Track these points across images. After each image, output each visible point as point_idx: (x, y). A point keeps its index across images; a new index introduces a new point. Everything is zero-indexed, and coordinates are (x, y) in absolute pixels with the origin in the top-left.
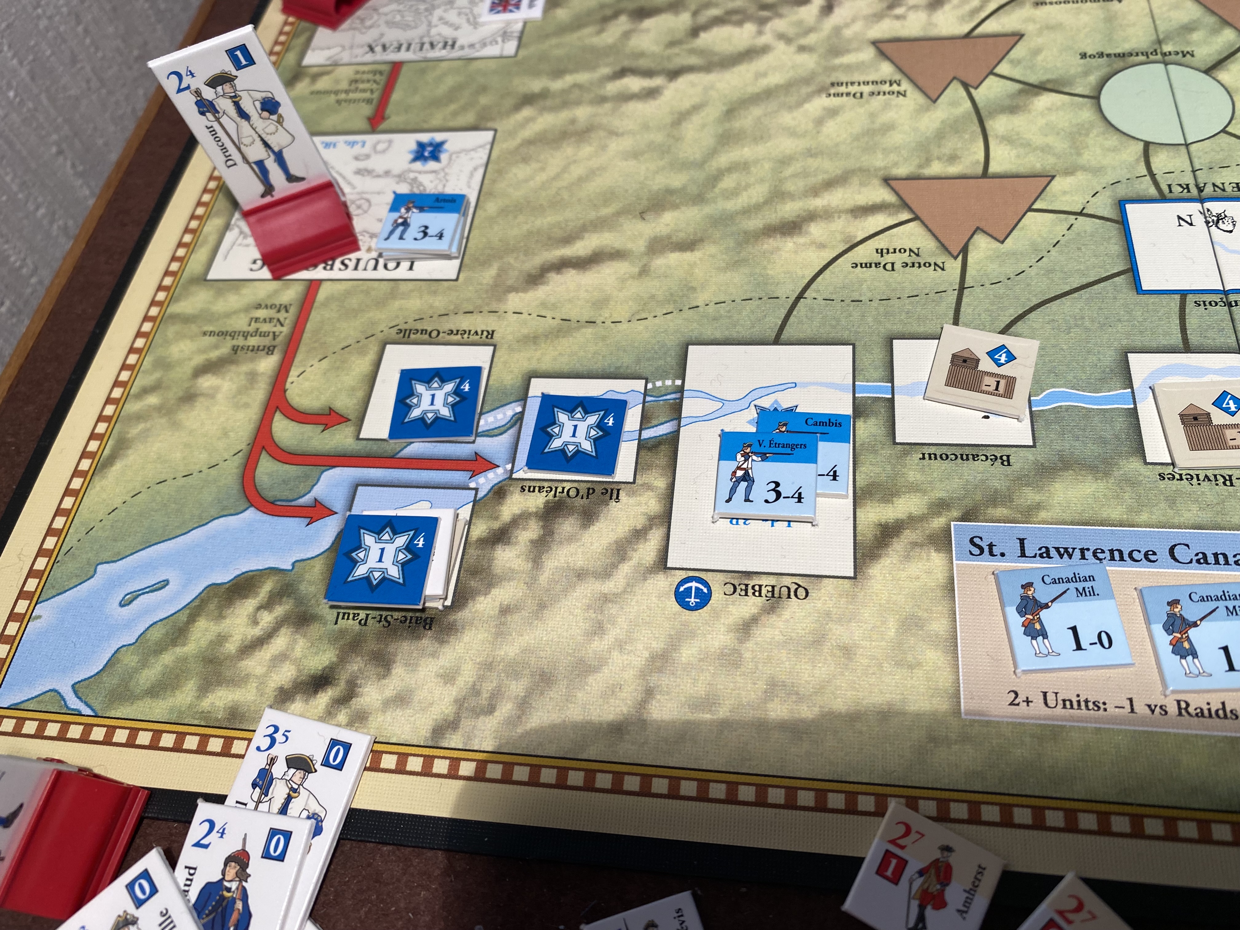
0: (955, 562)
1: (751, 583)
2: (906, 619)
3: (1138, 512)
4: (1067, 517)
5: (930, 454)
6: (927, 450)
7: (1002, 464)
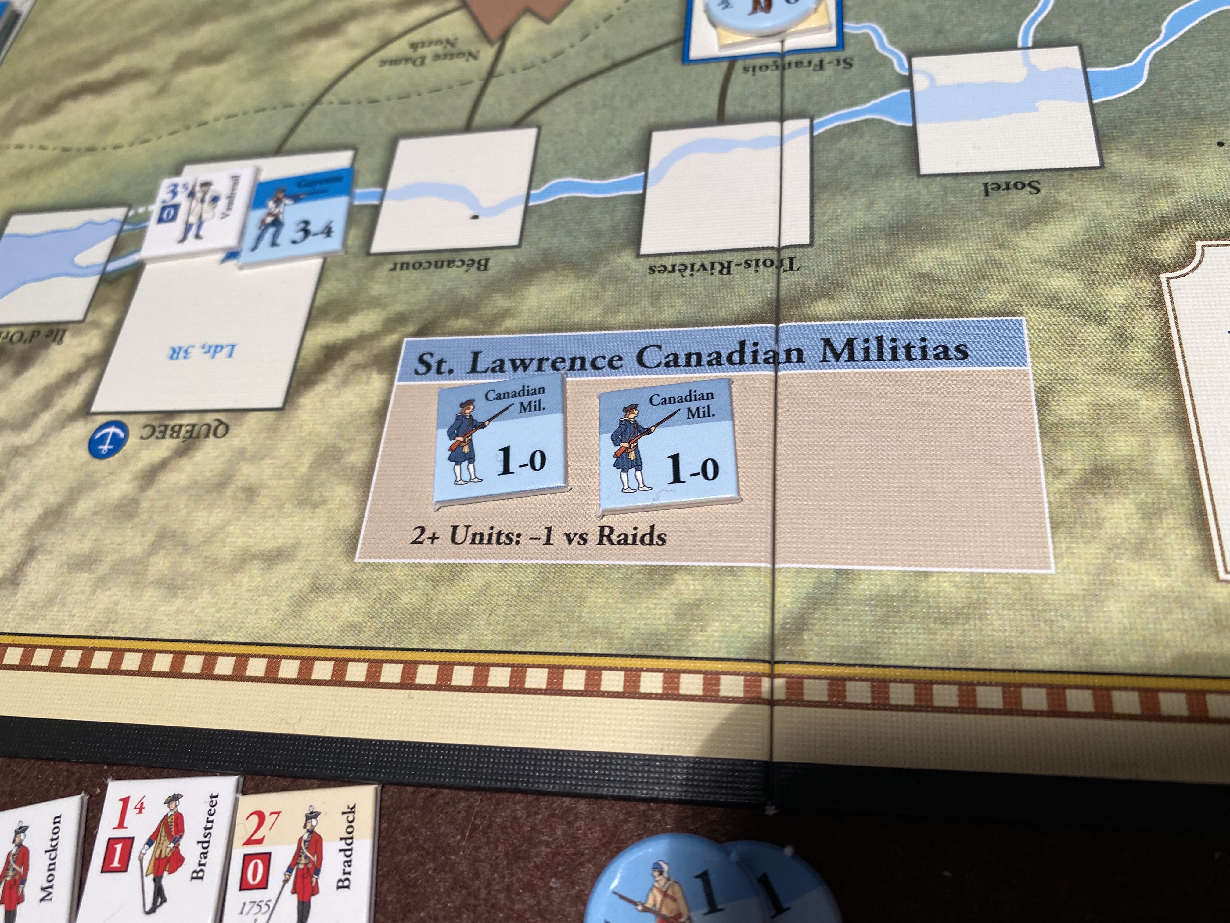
0: (396, 383)
1: (172, 423)
2: (325, 451)
3: (615, 313)
4: (532, 323)
5: (402, 264)
6: (400, 259)
7: (479, 269)
